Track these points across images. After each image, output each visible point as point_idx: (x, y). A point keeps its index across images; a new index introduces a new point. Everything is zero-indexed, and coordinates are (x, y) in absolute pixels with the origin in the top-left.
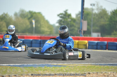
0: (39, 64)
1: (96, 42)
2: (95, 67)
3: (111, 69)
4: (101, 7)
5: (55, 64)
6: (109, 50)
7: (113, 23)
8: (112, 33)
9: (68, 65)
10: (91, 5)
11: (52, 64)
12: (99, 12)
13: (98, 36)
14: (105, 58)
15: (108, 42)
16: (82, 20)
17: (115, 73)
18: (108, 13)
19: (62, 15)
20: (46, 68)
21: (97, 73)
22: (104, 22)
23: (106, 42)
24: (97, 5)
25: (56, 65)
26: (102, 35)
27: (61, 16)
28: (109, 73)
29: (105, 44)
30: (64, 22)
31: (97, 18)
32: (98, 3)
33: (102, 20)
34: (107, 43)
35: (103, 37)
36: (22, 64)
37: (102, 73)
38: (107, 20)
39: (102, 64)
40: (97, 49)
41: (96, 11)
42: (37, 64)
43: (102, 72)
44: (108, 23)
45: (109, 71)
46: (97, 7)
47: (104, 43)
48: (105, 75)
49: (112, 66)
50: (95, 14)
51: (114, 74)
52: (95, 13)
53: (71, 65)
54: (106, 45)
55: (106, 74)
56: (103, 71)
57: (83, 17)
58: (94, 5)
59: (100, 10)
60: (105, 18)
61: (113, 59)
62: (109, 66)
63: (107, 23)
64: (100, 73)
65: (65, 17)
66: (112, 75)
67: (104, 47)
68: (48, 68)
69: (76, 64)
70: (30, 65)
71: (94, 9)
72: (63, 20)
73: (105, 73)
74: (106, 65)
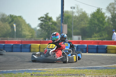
0: (19, 70)
1: (77, 45)
2: (74, 71)
3: (89, 73)
4: (82, 9)
5: (35, 69)
6: (89, 53)
7: (93, 25)
8: (93, 36)
9: (48, 70)
10: (71, 8)
11: (32, 69)
12: (79, 15)
13: (79, 39)
14: (84, 61)
15: (88, 45)
16: (62, 23)
17: (93, 76)
18: (88, 16)
19: (43, 19)
20: (26, 74)
22: (85, 24)
24: (77, 7)
25: (36, 71)
26: (83, 39)
27: (41, 19)
29: (86, 47)
30: (44, 25)
31: (77, 21)
32: (77, 6)
33: (83, 22)
34: (87, 45)
35: (84, 40)
36: (1, 71)
38: (88, 22)
39: (81, 68)
41: (76, 14)
42: (17, 70)
44: (88, 25)
45: (87, 75)
46: (77, 10)
47: (84, 46)
49: (91, 69)
50: (76, 17)
52: (76, 15)
53: (51, 69)
54: (86, 48)
57: (64, 21)
58: (74, 8)
59: (80, 12)
60: (86, 21)
61: (92, 63)
62: (88, 69)
63: (87, 25)
65: (46, 20)
67: (85, 50)
68: (28, 74)
69: (56, 69)
70: (10, 71)
71: (74, 12)
72: (44, 24)
74: (85, 68)
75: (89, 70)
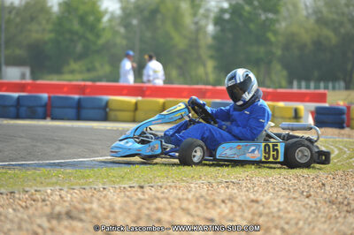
1: (16, 95)
2: (6, 173)
3: (54, 180)
6: (54, 119)
7: (68, 36)
8: (66, 69)
12: (23, 3)
13: (23, 76)
14: (40, 144)
15: (52, 95)
17: (66, 189)
18: (51, 7)
21: (11, 193)
22: (40, 33)
23: (45, 96)
26: (34, 75)
28: (49, 191)
29: (43, 103)
31: (18, 20)
33: (34, 27)
34: (49, 98)
35: (37, 79)
37: (27, 192)
38: (49, 27)
39: (28, 165)
40: (18, 117)
43: (27, 189)
44: (52, 36)
45: (48, 185)
47: (40, 98)
48: (34, 197)
49: (58, 168)
50: (12, 8)
51: (63, 193)
52: (12, 4)
54: (45, 106)
55: (38, 196)
56: (31, 186)
60: (44, 22)
61: (64, 148)
62: (49, 169)
63: (48, 36)
64: (20, 194)
66: (57, 198)
67: (40, 110)
73: (36, 191)
74: (41, 166)
75: (54, 171)
